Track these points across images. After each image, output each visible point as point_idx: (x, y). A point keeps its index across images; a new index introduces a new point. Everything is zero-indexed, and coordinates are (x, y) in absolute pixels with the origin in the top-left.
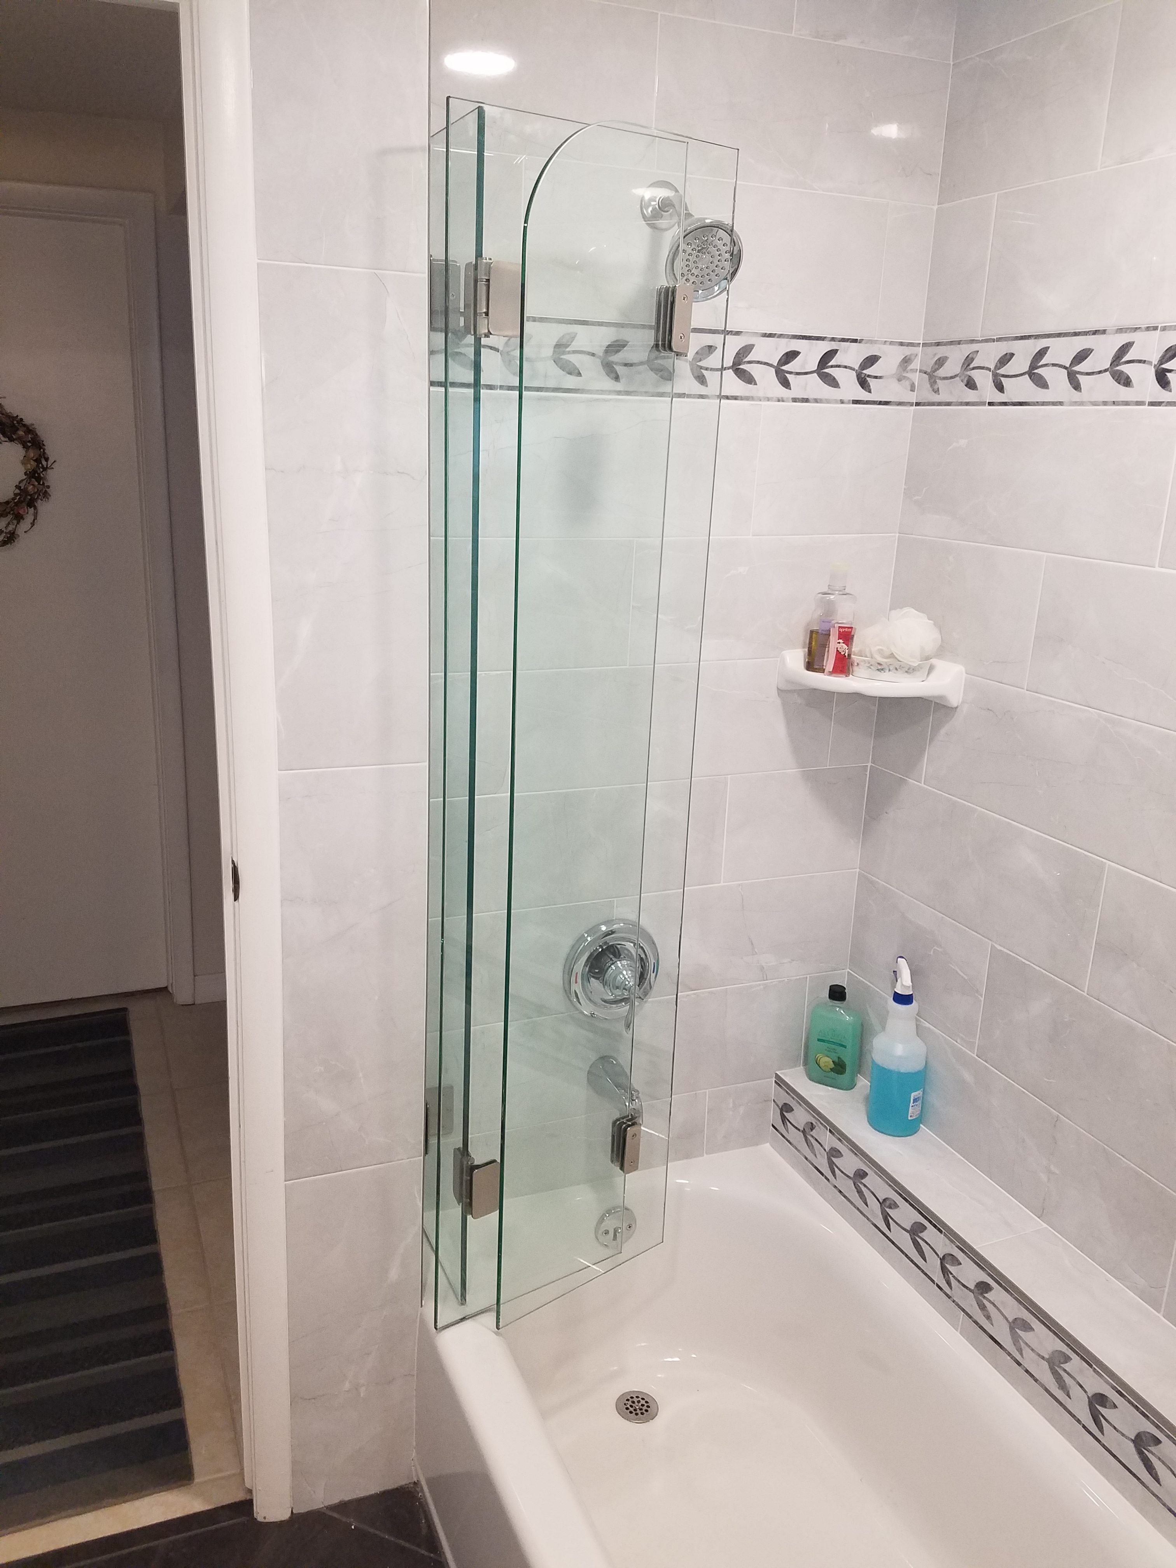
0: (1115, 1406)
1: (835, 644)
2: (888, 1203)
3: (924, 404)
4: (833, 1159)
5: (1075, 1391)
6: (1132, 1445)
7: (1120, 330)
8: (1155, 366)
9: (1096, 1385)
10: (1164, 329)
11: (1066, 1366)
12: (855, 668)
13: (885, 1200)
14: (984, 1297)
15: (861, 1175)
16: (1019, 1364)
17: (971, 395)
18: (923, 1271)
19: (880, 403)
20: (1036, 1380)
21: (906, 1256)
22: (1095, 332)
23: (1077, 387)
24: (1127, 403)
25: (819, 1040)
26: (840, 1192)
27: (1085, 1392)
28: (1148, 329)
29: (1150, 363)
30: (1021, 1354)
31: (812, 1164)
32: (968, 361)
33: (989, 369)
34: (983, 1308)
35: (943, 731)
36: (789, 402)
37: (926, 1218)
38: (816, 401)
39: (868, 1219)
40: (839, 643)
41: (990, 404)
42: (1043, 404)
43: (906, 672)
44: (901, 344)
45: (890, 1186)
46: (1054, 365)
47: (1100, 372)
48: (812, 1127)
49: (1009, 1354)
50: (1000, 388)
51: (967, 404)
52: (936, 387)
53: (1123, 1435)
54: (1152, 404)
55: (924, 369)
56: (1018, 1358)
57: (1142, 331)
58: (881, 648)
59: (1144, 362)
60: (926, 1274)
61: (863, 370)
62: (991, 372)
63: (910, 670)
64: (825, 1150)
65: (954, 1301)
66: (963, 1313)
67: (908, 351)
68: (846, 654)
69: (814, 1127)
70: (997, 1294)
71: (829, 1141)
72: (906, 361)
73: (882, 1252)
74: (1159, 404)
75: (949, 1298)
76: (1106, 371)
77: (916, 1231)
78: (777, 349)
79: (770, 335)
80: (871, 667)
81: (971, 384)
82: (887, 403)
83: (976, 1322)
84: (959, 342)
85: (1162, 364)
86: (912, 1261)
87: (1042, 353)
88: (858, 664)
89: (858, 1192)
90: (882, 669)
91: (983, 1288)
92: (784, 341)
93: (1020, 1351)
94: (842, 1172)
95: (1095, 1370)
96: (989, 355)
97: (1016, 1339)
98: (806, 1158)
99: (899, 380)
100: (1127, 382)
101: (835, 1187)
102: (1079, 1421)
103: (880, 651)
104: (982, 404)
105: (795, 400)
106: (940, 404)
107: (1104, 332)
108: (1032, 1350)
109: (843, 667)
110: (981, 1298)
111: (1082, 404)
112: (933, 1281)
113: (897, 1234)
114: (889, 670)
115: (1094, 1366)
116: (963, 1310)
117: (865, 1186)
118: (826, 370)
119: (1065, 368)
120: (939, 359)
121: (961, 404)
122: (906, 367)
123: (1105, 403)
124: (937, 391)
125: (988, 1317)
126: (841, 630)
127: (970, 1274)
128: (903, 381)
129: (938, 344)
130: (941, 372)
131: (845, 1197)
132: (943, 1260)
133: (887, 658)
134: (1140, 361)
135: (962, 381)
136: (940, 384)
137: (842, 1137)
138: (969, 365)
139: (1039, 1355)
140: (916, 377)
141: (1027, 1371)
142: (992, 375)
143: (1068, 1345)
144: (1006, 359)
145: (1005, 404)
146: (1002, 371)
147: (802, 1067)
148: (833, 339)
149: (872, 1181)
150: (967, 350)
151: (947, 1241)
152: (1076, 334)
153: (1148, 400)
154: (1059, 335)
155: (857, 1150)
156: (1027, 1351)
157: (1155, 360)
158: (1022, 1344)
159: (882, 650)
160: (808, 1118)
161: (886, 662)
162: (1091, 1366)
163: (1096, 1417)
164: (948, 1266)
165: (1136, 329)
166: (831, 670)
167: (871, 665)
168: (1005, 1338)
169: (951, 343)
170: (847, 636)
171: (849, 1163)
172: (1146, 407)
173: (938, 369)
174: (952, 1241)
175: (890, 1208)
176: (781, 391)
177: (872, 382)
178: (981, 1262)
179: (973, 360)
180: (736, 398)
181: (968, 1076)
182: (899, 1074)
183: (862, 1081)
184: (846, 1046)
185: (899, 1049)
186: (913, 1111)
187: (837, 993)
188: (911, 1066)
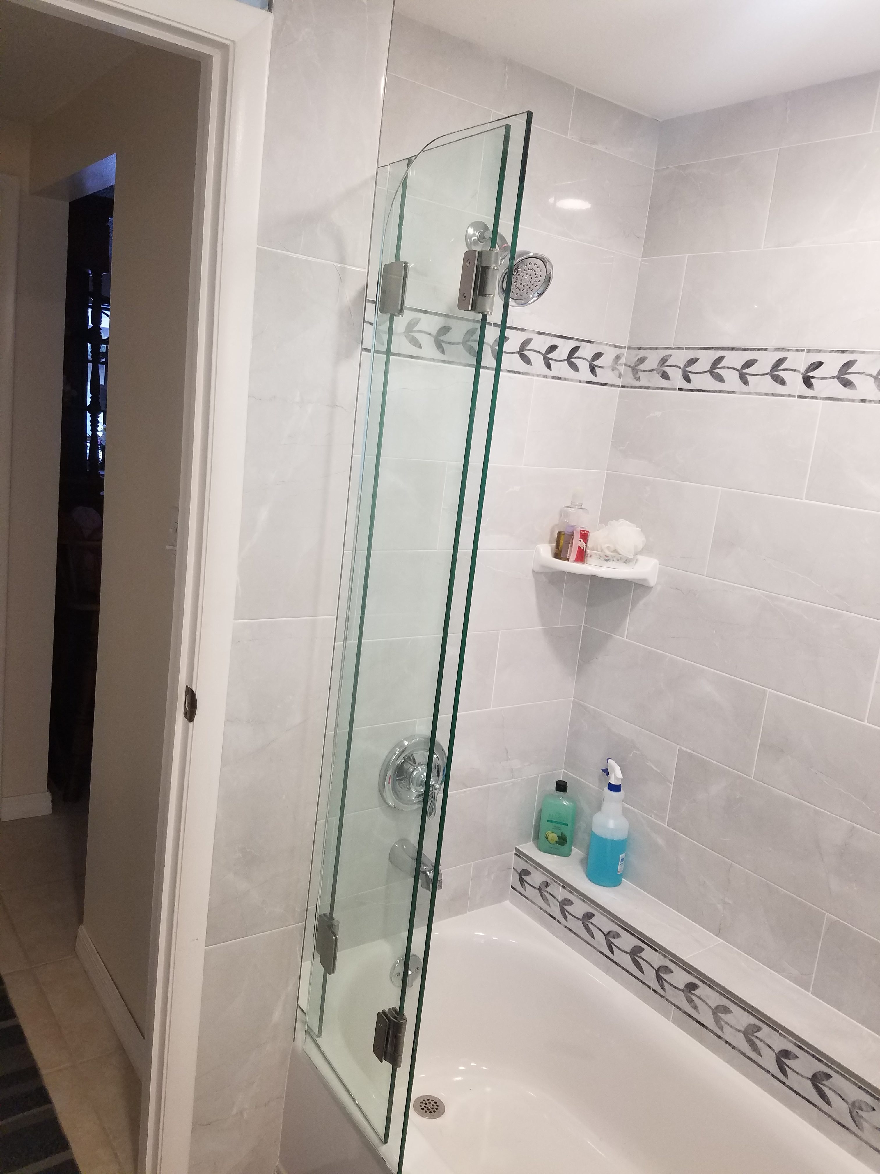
0: (797, 1057)
1: (577, 541)
2: (612, 934)
3: (628, 387)
4: (564, 906)
5: (765, 1051)
6: (809, 1082)
7: (777, 350)
8: (802, 373)
9: (780, 1044)
10: (809, 351)
11: (758, 1034)
12: (589, 558)
13: (609, 933)
14: (692, 994)
15: (589, 916)
16: (720, 1037)
17: (664, 383)
18: (641, 981)
19: (602, 384)
20: (734, 1047)
21: (627, 971)
22: (759, 349)
23: (746, 383)
24: (782, 396)
25: (548, 821)
26: (571, 930)
27: (773, 1050)
28: (797, 350)
29: (799, 371)
30: (722, 1031)
31: (546, 912)
32: (664, 361)
33: (680, 367)
34: (691, 1001)
35: (641, 603)
36: (549, 378)
37: (644, 942)
38: (565, 379)
39: (594, 948)
40: (580, 541)
41: (680, 390)
42: (720, 392)
43: (624, 562)
44: (615, 346)
45: (613, 921)
46: (728, 368)
47: (763, 375)
48: (547, 885)
49: (712, 1032)
50: (688, 380)
51: (662, 389)
52: (637, 376)
53: (802, 1076)
54: (800, 397)
55: (629, 364)
56: (719, 1033)
57: (793, 351)
58: (609, 545)
59: (795, 370)
60: (643, 983)
61: (594, 361)
62: (681, 369)
64: (558, 901)
65: (667, 1000)
66: (674, 1007)
67: (619, 351)
68: (584, 549)
70: (703, 990)
71: (561, 893)
72: (618, 358)
73: (607, 971)
74: (805, 397)
75: (663, 998)
76: (767, 374)
77: (635, 953)
78: (545, 343)
79: (542, 333)
80: (600, 558)
81: (665, 376)
82: (605, 384)
83: (686, 1013)
84: (656, 348)
85: (806, 373)
86: (632, 975)
87: (721, 359)
88: (591, 556)
89: (586, 929)
90: (608, 560)
91: (691, 987)
92: (550, 338)
93: (721, 1028)
94: (572, 916)
95: (780, 1034)
96: (680, 358)
97: (717, 1021)
98: (541, 908)
99: (613, 370)
100: (782, 382)
101: (566, 927)
102: (768, 1072)
103: (608, 548)
104: (674, 389)
105: (553, 378)
106: (640, 387)
107: (766, 350)
108: (731, 1026)
109: (582, 557)
110: (690, 995)
111: (749, 393)
112: (649, 987)
113: (618, 956)
114: (613, 561)
115: (780, 1031)
116: (675, 1005)
117: (592, 924)
118: (572, 360)
119: (737, 370)
120: (641, 358)
121: (657, 388)
122: (617, 361)
123: (766, 394)
124: (638, 379)
125: (695, 1008)
126: (582, 532)
127: (680, 978)
128: (615, 371)
129: (640, 348)
130: (642, 367)
131: (575, 933)
132: (657, 971)
133: (613, 552)
134: (792, 370)
135: (658, 373)
136: (641, 375)
137: (573, 890)
138: (664, 363)
139: (736, 1029)
140: (622, 369)
141: (727, 1042)
142: (682, 371)
143: (759, 1019)
144: (693, 361)
145: (691, 390)
146: (689, 369)
147: (532, 842)
148: (577, 340)
149: (599, 920)
150: (663, 353)
151: (662, 957)
152: (745, 349)
153: (797, 395)
154: (733, 349)
155: (585, 898)
156: (727, 1029)
157: (803, 370)
158: (723, 1023)
160: (544, 878)
161: (611, 555)
162: (777, 1031)
163: (782, 1068)
164: (662, 975)
165: (789, 350)
166: (574, 559)
168: (708, 1019)
169: (650, 348)
170: (584, 536)
171: (579, 908)
172: (796, 399)
173: (638, 365)
174: (665, 957)
175: (614, 937)
176: (546, 371)
177: (598, 370)
178: (688, 969)
179: (667, 360)
180: (519, 373)
181: (660, 841)
182: (613, 841)
183: (575, 850)
184: (567, 825)
185: (611, 824)
186: (620, 868)
187: (561, 787)
188: (620, 835)
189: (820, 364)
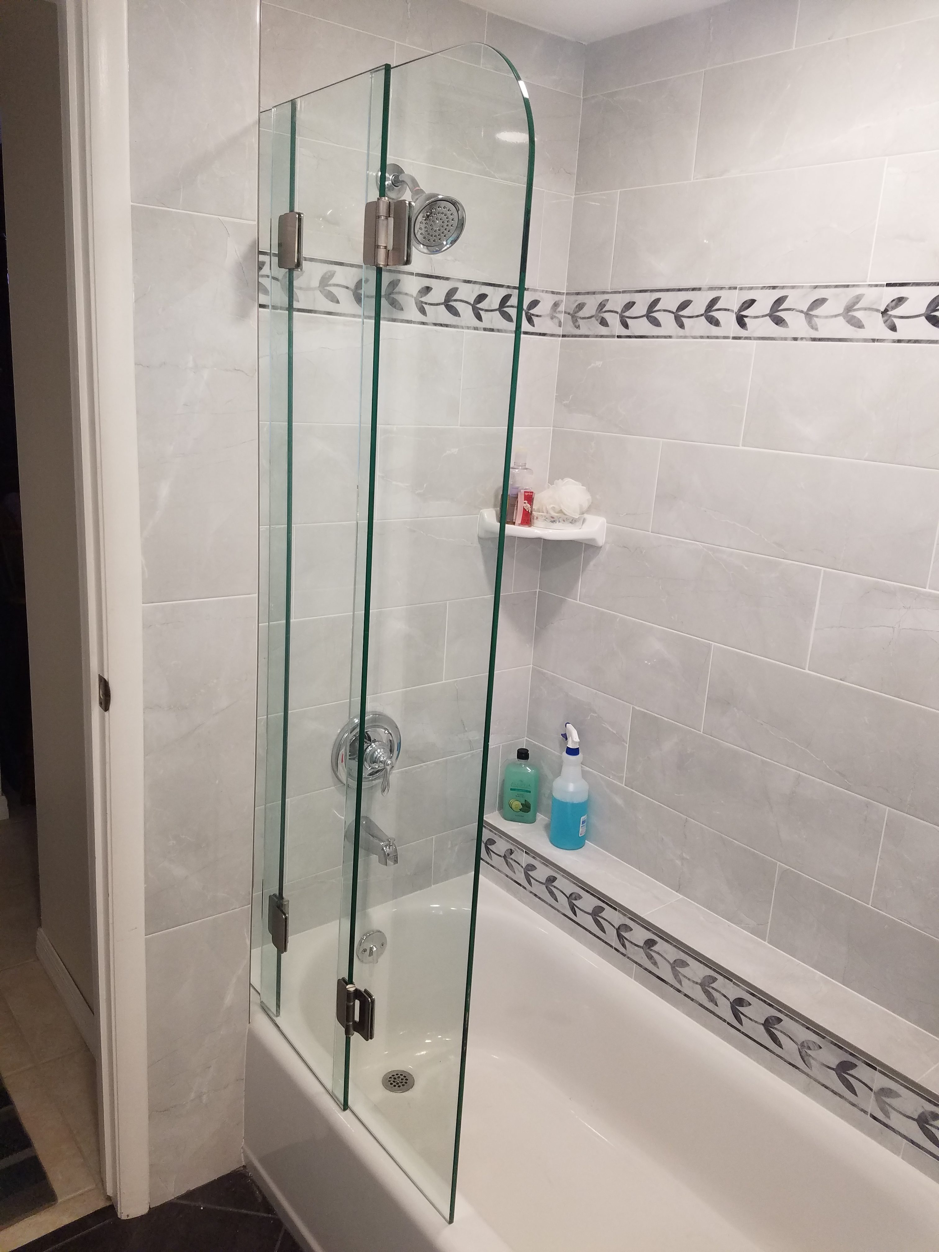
0: (750, 1004)
1: (522, 503)
2: (574, 896)
3: (568, 336)
4: (529, 872)
5: (721, 1000)
6: (762, 1028)
7: (711, 289)
8: (736, 313)
9: (734, 992)
10: (741, 289)
11: (713, 985)
12: (535, 521)
13: (571, 895)
14: (651, 950)
15: (551, 880)
16: (679, 991)
17: (603, 330)
18: (603, 941)
19: (540, 334)
20: (692, 1000)
21: (590, 932)
22: (694, 289)
23: (682, 326)
24: (717, 338)
25: (511, 789)
26: (536, 895)
27: (728, 999)
28: (730, 288)
29: (732, 311)
30: (681, 984)
31: (512, 879)
32: (602, 306)
33: (617, 312)
34: (650, 957)
35: (592, 563)
36: (481, 331)
37: (604, 902)
38: (499, 331)
39: (558, 911)
40: (525, 503)
41: (619, 337)
42: (658, 337)
43: (571, 523)
44: (553, 293)
45: (574, 883)
46: (665, 311)
47: (697, 316)
48: (511, 852)
49: (672, 986)
50: (626, 326)
51: (602, 336)
52: (577, 324)
53: (756, 1022)
54: (734, 338)
55: (568, 311)
56: (679, 987)
57: (726, 289)
58: (553, 506)
59: (728, 310)
60: (606, 943)
61: (530, 310)
62: (619, 315)
63: (573, 521)
64: (522, 867)
65: (628, 958)
66: (635, 964)
67: (557, 298)
68: (530, 511)
69: (513, 851)
70: (661, 946)
71: (525, 860)
72: (556, 305)
73: (571, 933)
74: (740, 338)
75: (624, 956)
76: (702, 315)
77: (596, 913)
78: (473, 292)
79: (469, 282)
80: (547, 520)
81: (604, 323)
82: (544, 335)
83: (646, 969)
84: (594, 293)
85: (740, 312)
86: (595, 935)
87: (657, 301)
88: (537, 518)
89: (549, 892)
90: (554, 521)
91: (650, 943)
92: (478, 286)
93: (680, 982)
94: (537, 881)
95: (734, 983)
96: (617, 302)
97: (676, 975)
98: (507, 876)
99: (552, 318)
100: (717, 323)
101: (531, 892)
102: (725, 1021)
103: (553, 508)
104: (613, 336)
105: (485, 329)
106: (581, 336)
107: (700, 289)
108: (689, 979)
109: (528, 520)
110: (650, 951)
111: (685, 337)
112: (611, 946)
113: (582, 918)
114: (559, 522)
115: (734, 980)
116: (636, 963)
117: (555, 887)
118: (505, 309)
119: (673, 312)
120: (579, 304)
121: (597, 336)
122: (556, 309)
123: (702, 337)
124: (578, 327)
125: (655, 963)
126: (526, 494)
127: (639, 935)
128: (554, 319)
129: (578, 294)
130: (581, 314)
131: (540, 898)
132: (618, 930)
133: (558, 513)
134: (725, 310)
135: (597, 320)
136: (580, 322)
137: (535, 855)
138: (602, 309)
139: (694, 982)
140: (562, 317)
141: (685, 995)
142: (620, 316)
143: (714, 970)
144: (630, 305)
145: (629, 337)
146: (627, 314)
147: (497, 811)
148: (508, 287)
149: (562, 883)
150: (600, 298)
151: (621, 916)
152: (679, 290)
153: (731, 335)
154: (668, 290)
155: (547, 862)
156: (685, 982)
157: (736, 309)
158: (681, 977)
159: (554, 507)
160: (509, 846)
161: (557, 516)
162: (731, 981)
163: (737, 1015)
164: (622, 933)
165: (722, 288)
166: (520, 522)
167: (547, 518)
168: (668, 975)
169: (588, 293)
170: (529, 498)
171: (542, 873)
172: (730, 340)
173: (578, 312)
174: (625, 915)
175: (576, 900)
176: (476, 322)
177: (535, 319)
178: (647, 925)
179: (605, 305)
180: (447, 326)
181: (619, 801)
182: (573, 805)
183: (540, 817)
184: (530, 792)
185: (571, 787)
186: (582, 831)
187: (523, 754)
188: (580, 798)
189: (753, 301)
